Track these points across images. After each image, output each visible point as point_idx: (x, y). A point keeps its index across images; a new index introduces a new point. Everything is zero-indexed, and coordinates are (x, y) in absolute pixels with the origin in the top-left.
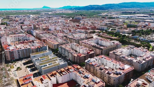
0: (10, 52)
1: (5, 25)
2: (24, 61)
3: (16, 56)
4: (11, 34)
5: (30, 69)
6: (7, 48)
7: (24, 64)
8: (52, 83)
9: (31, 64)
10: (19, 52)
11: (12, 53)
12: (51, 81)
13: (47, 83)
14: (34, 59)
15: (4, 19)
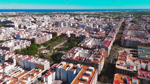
0: (124, 40)
1: (133, 23)
2: (131, 50)
3: (127, 44)
4: (134, 30)
5: (132, 55)
6: (124, 37)
7: (131, 51)
8: (141, 66)
9: (136, 53)
10: (130, 42)
11: (125, 41)
12: (141, 64)
13: (137, 64)
14: (139, 50)
15: (136, 18)
